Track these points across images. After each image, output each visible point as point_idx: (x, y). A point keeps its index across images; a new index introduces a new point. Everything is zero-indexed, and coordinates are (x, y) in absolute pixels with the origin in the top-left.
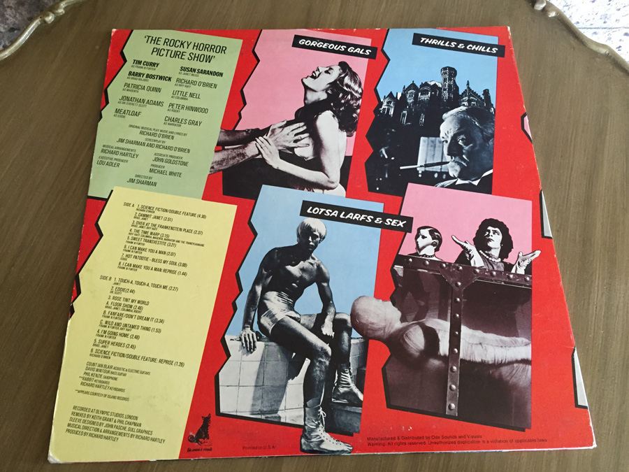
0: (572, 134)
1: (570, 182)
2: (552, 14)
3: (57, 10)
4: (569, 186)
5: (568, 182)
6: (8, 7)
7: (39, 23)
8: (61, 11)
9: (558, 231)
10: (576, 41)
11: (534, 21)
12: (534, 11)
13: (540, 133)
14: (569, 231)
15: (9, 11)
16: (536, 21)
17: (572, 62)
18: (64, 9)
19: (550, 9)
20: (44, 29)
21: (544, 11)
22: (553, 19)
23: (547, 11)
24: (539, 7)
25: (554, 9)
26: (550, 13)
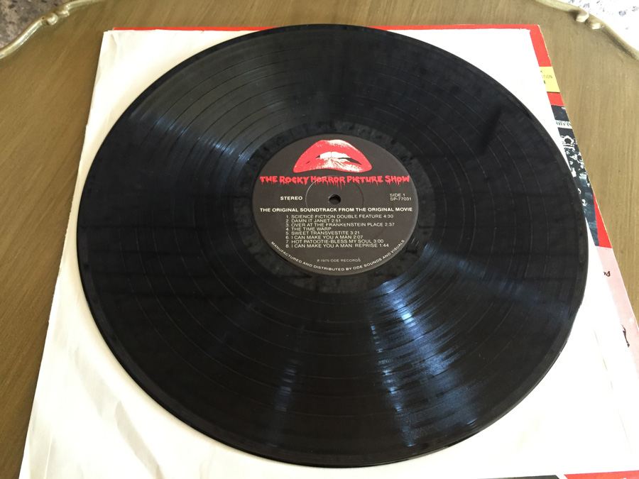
0: (629, 148)
1: (631, 198)
2: (596, 26)
3: (61, 11)
4: (631, 203)
5: (629, 198)
6: (10, 23)
7: (41, 24)
8: (65, 12)
9: (622, 252)
10: (624, 53)
11: (577, 34)
12: (577, 24)
13: (593, 146)
14: (635, 252)
15: (11, 27)
16: (579, 32)
17: (621, 74)
18: (70, 11)
19: (593, 21)
20: (46, 30)
21: (588, 23)
22: (597, 32)
23: (590, 23)
24: (581, 19)
25: (598, 22)
26: (593, 25)
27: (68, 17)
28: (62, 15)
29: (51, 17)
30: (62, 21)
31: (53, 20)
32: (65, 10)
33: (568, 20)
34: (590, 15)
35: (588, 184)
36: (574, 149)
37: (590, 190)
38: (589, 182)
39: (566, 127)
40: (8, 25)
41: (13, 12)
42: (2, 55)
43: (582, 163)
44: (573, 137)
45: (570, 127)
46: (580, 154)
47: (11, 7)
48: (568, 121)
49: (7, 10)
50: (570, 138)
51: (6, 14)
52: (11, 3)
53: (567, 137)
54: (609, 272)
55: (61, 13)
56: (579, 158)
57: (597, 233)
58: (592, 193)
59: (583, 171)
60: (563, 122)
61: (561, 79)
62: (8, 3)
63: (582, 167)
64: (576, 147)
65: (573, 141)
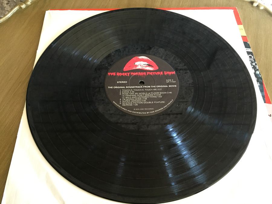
2: (262, 8)
3: (27, 2)
6: (7, 11)
7: (18, 8)
8: (29, 3)
11: (253, 11)
12: (253, 7)
13: (262, 59)
16: (254, 11)
18: (31, 3)
19: (260, 5)
20: (20, 11)
21: (258, 6)
22: (262, 10)
23: (259, 6)
24: (255, 5)
25: (262, 6)
26: (260, 7)
27: (30, 5)
28: (27, 4)
29: (23, 5)
30: (27, 7)
31: (23, 6)
32: (29, 2)
33: (250, 5)
34: (259, 3)
35: (260, 76)
36: (253, 61)
37: (261, 78)
38: (260, 75)
39: (250, 51)
40: (6, 12)
41: (8, 6)
42: (1, 21)
43: (257, 67)
44: (253, 55)
45: (251, 51)
46: (256, 63)
47: (7, 4)
48: (250, 48)
49: (5, 5)
50: (251, 56)
51: (5, 7)
52: (7, 2)
53: (250, 55)
54: (271, 115)
55: (27, 3)
56: (256, 64)
57: (265, 97)
58: (262, 80)
59: (258, 70)
60: (248, 49)
61: (247, 31)
62: (6, 2)
63: (257, 68)
64: (254, 59)
65: (253, 57)
